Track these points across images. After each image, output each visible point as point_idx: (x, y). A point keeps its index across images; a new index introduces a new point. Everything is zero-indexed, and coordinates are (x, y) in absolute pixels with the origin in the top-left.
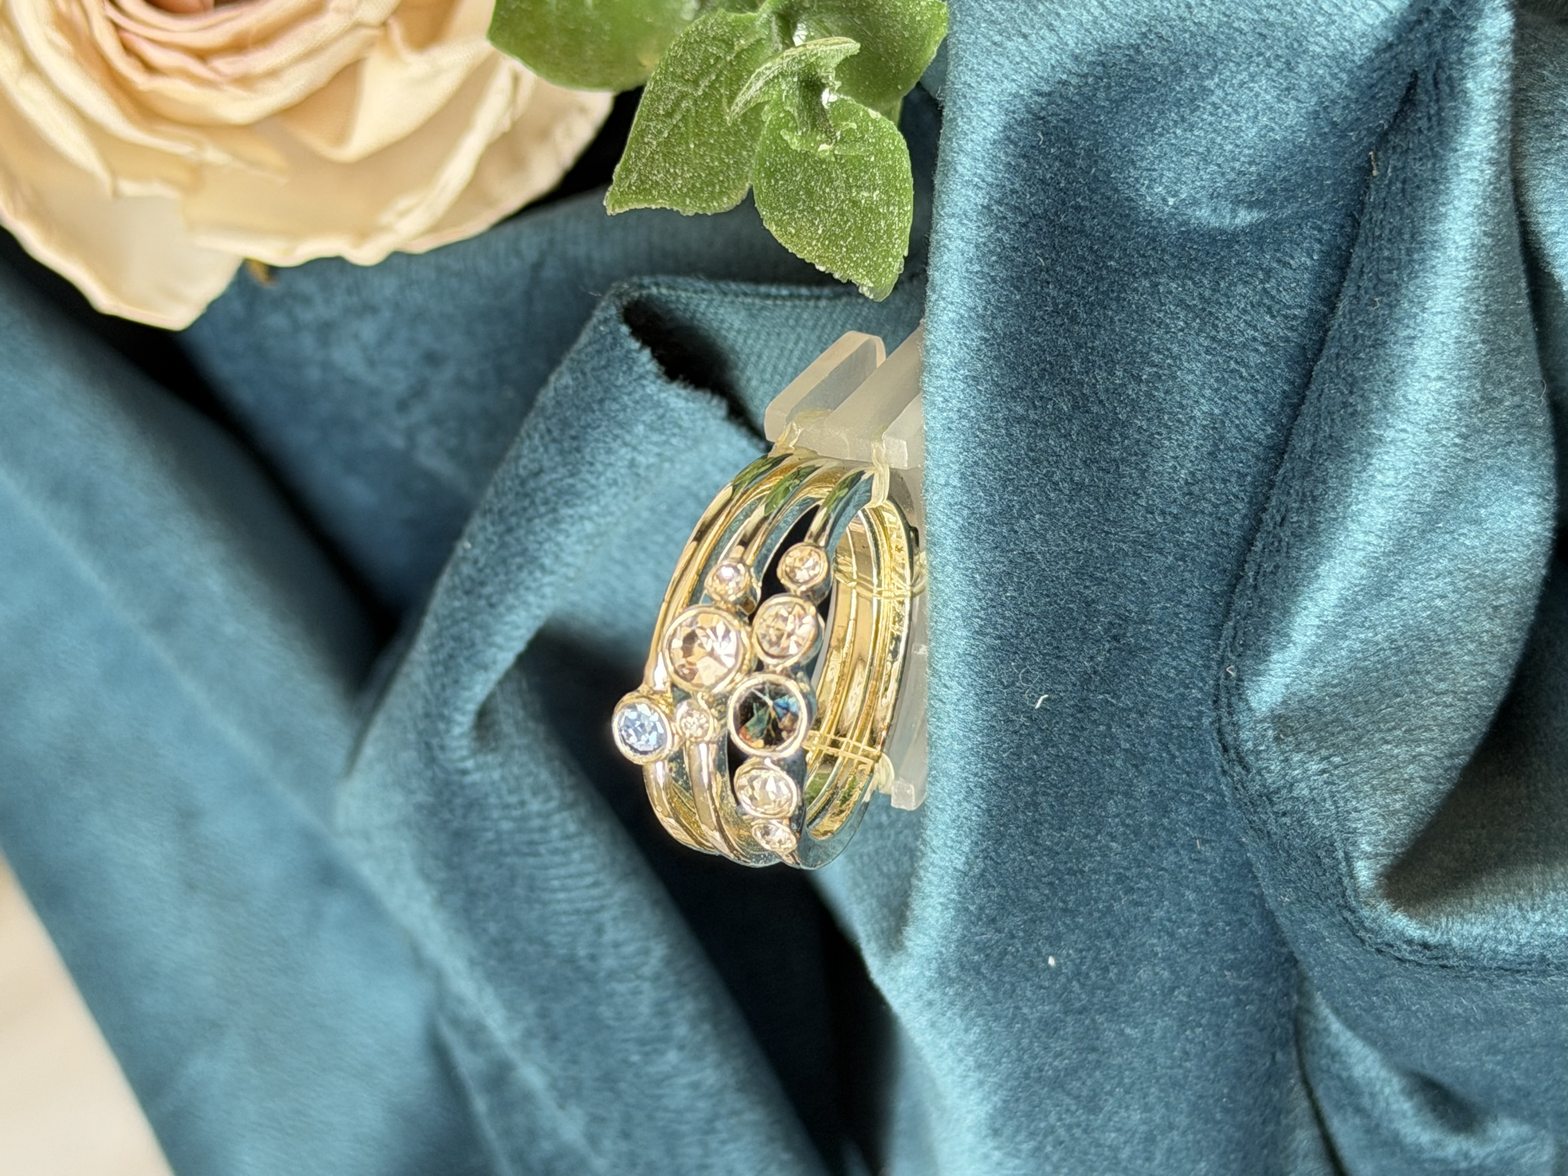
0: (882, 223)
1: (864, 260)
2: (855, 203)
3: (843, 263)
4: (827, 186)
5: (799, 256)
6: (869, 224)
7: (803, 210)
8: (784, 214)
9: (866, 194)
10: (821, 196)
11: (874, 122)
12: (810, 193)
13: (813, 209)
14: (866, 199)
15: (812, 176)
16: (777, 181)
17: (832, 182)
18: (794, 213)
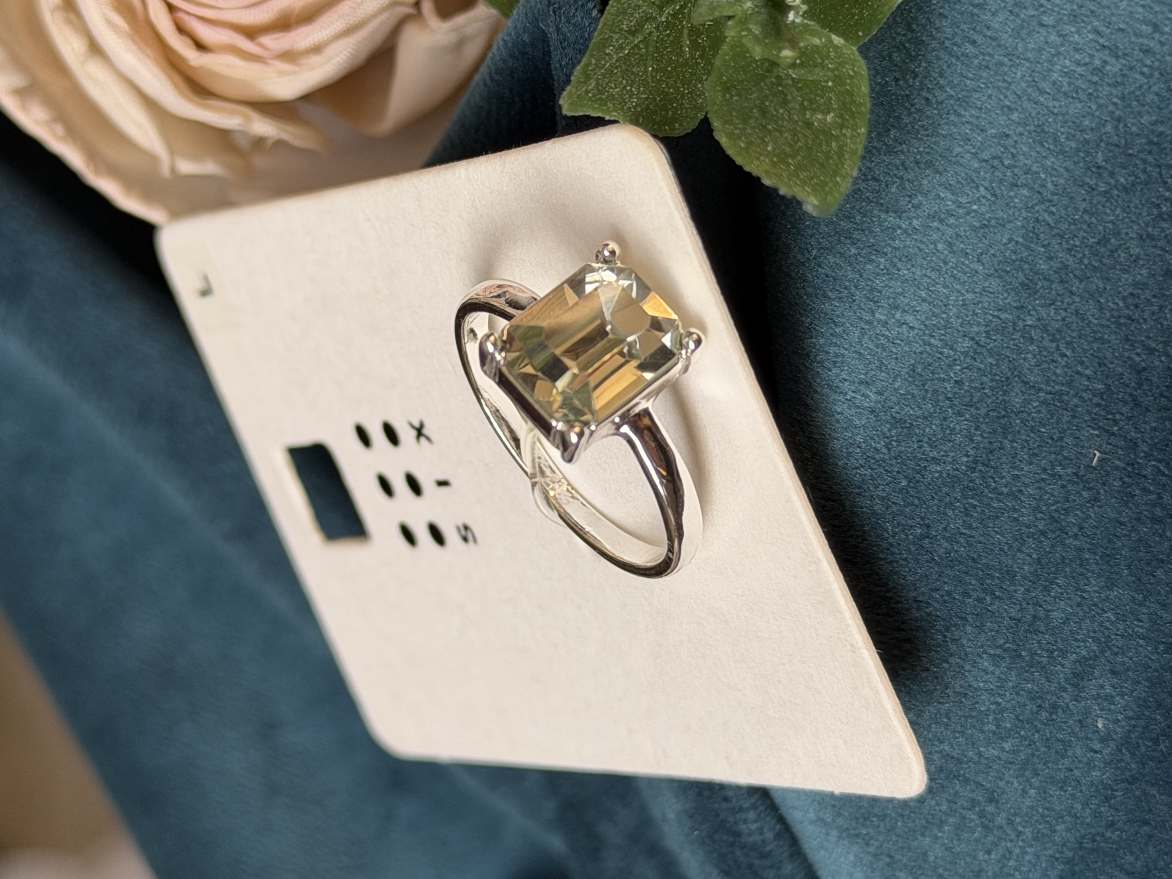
0: (834, 144)
1: (811, 178)
2: (809, 125)
3: (789, 180)
4: (782, 107)
5: (747, 169)
6: (820, 145)
7: (754, 128)
8: (736, 128)
9: (820, 116)
10: (773, 116)
11: (836, 47)
12: (763, 112)
13: (764, 127)
14: (820, 121)
15: (766, 97)
16: (732, 96)
17: (786, 104)
18: (745, 129)
